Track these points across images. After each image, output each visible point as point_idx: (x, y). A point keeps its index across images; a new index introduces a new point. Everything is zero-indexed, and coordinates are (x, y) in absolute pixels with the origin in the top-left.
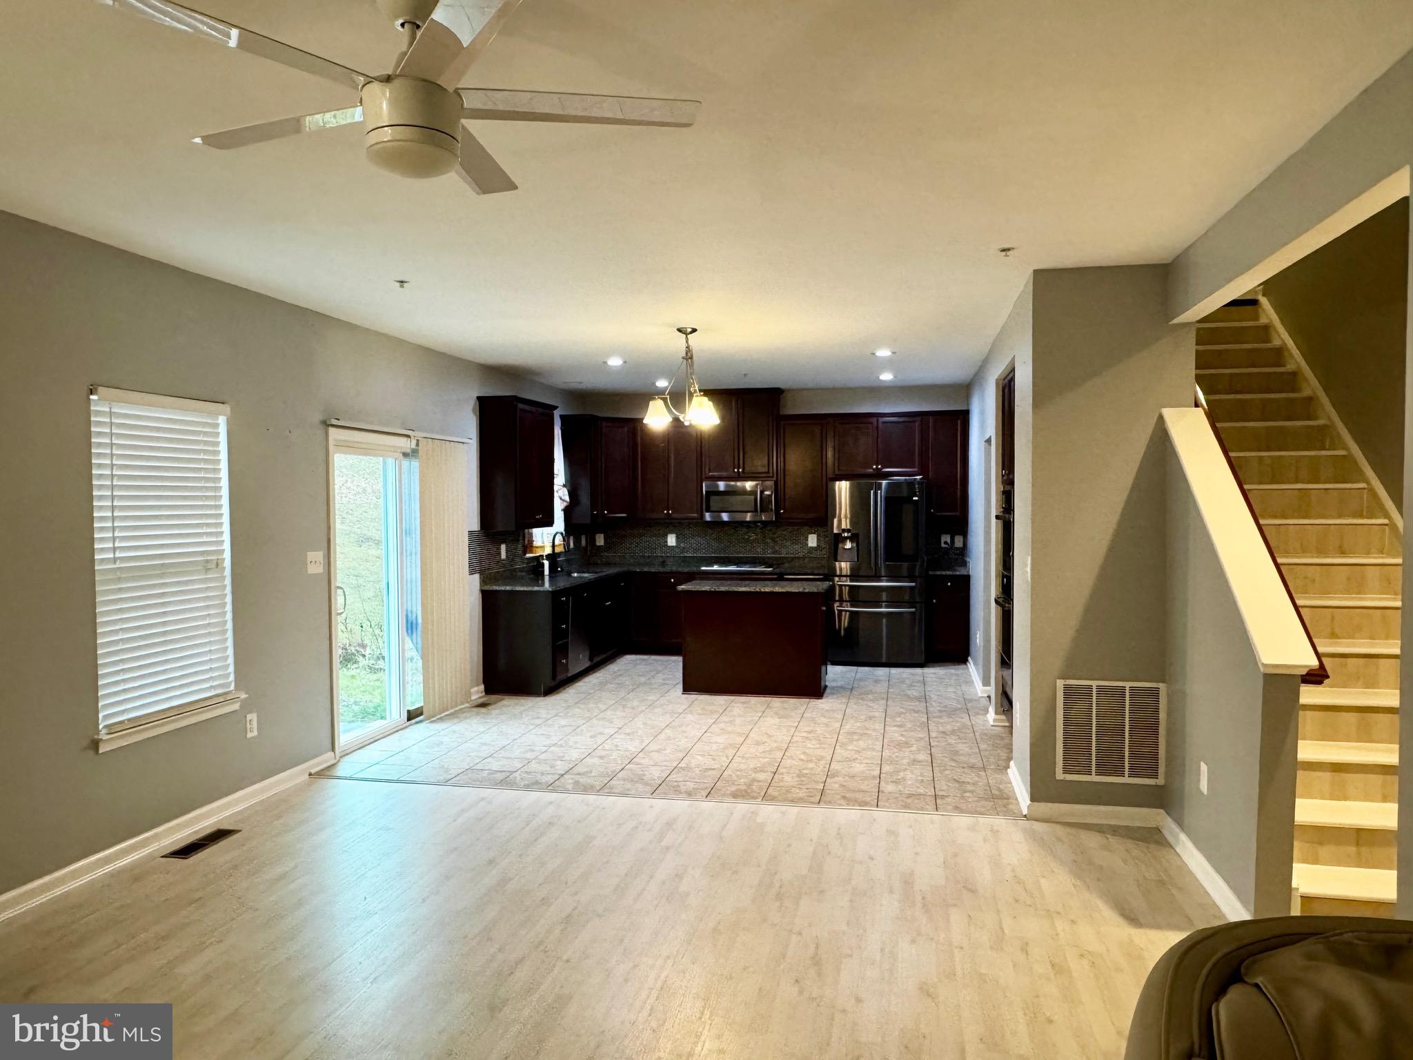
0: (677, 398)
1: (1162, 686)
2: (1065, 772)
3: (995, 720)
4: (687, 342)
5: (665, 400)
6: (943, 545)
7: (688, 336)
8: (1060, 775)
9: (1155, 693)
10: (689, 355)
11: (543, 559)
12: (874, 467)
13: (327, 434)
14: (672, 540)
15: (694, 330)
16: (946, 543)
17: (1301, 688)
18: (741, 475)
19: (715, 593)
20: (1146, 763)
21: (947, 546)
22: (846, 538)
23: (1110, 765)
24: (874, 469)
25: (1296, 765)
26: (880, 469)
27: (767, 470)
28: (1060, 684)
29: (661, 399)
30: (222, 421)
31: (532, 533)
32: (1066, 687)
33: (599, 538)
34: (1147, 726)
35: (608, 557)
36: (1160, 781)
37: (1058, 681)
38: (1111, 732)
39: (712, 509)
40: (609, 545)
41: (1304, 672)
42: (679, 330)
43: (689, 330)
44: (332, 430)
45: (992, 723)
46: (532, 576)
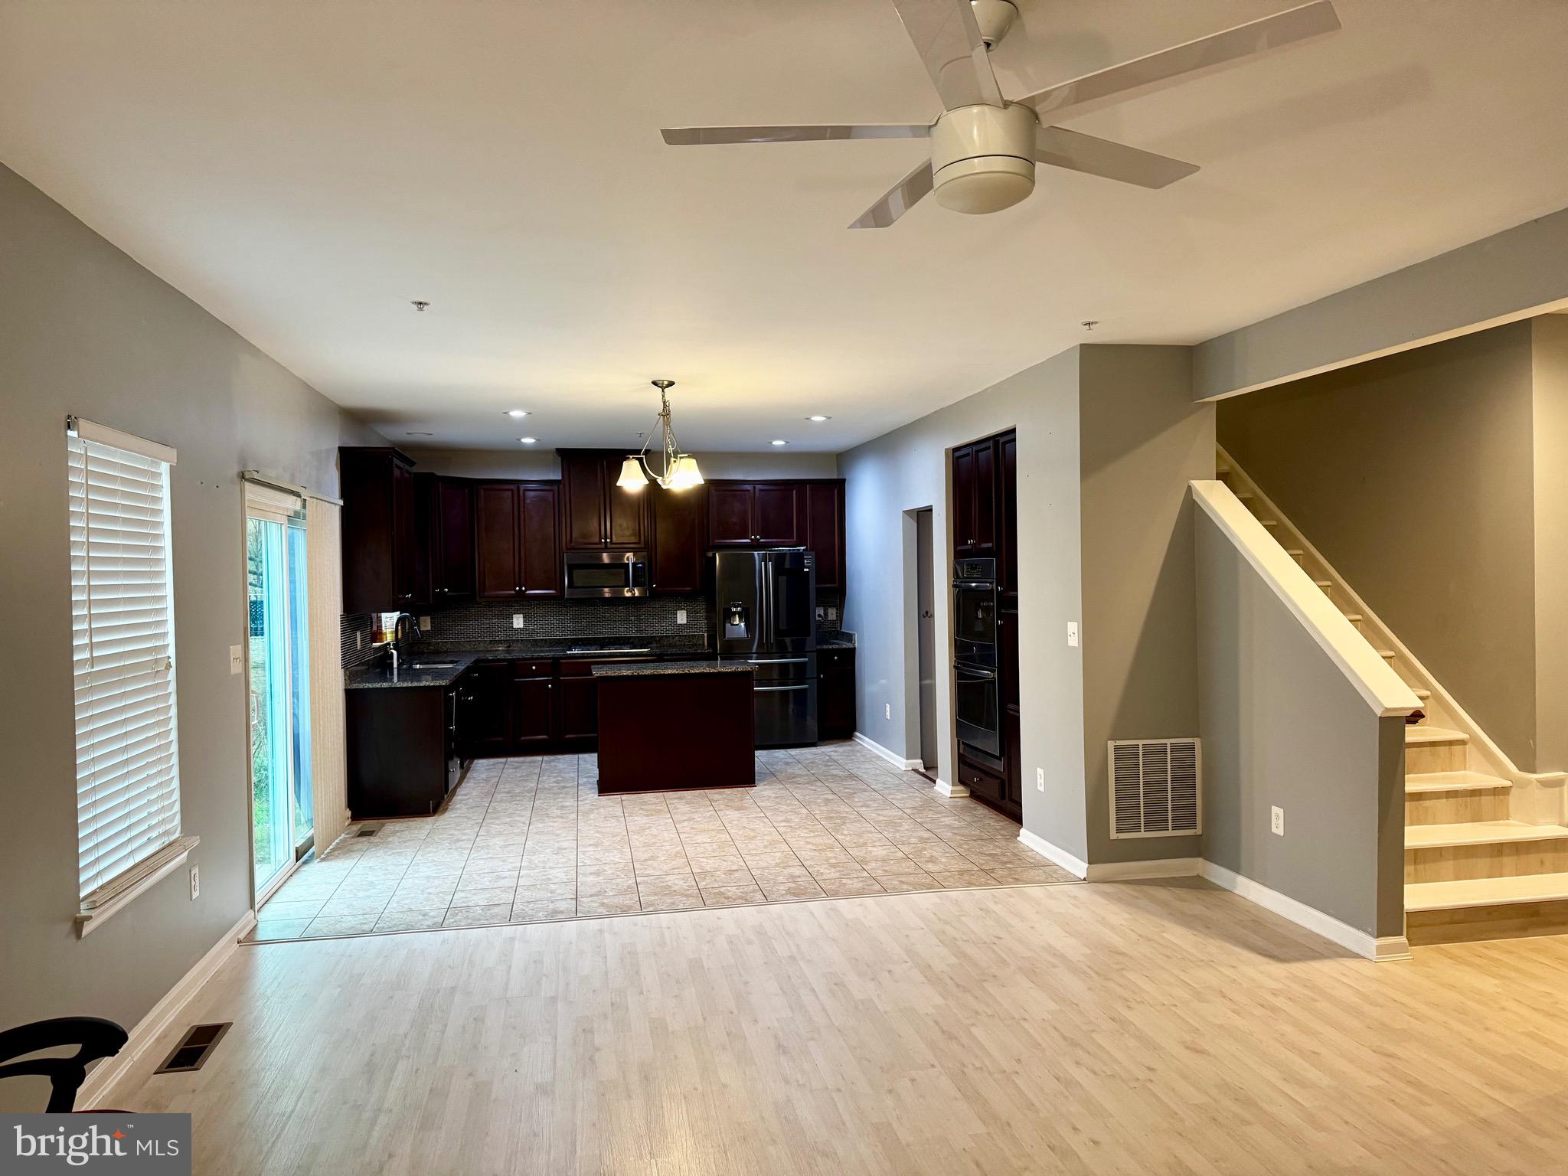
0: (654, 460)
1: (1197, 742)
2: (1119, 831)
3: (952, 792)
4: (663, 396)
5: (640, 460)
6: (817, 618)
7: (666, 390)
8: (1114, 835)
9: (1191, 748)
10: (666, 413)
11: (391, 649)
12: (753, 537)
13: (242, 491)
14: (518, 622)
15: (671, 384)
16: (820, 616)
17: (1406, 728)
18: (609, 546)
19: (639, 677)
20: (1185, 817)
21: (821, 619)
22: (734, 613)
23: (1156, 820)
24: (752, 539)
25: (1403, 796)
26: (758, 540)
27: (637, 541)
28: (1111, 744)
29: (637, 459)
30: (164, 468)
31: (381, 617)
32: (1116, 748)
33: (425, 621)
34: (1185, 780)
35: (438, 643)
36: (1199, 831)
37: (1109, 742)
38: (1155, 788)
39: (576, 585)
40: (437, 630)
41: (1409, 713)
42: (654, 383)
43: (666, 383)
44: (248, 486)
45: (949, 795)
46: (378, 670)
